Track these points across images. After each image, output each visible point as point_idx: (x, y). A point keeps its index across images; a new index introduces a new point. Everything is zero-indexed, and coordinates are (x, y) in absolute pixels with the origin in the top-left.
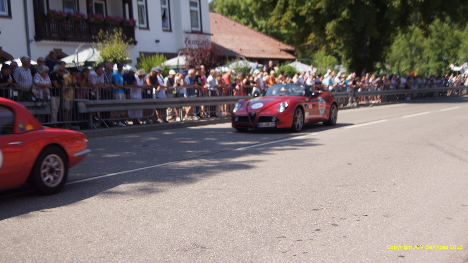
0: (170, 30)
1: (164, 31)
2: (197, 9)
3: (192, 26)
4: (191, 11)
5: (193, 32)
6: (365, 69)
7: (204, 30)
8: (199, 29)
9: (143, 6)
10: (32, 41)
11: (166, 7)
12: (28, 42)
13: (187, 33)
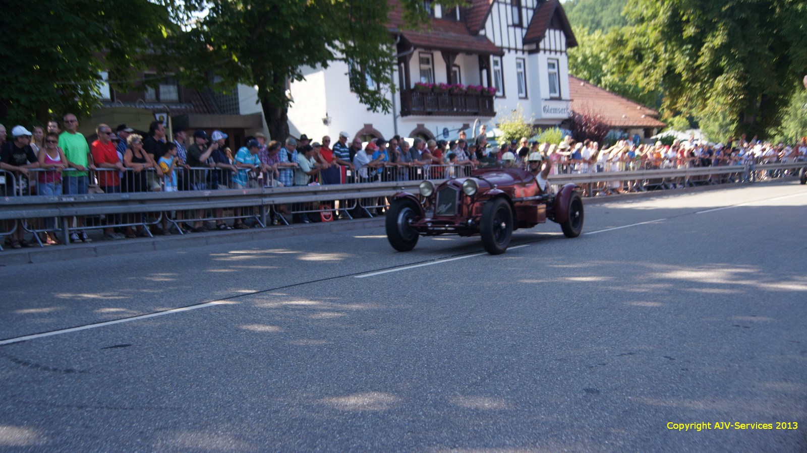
0: (526, 97)
1: (520, 98)
2: (556, 70)
3: (551, 92)
4: (550, 75)
5: (552, 99)
6: (755, 137)
7: (564, 96)
8: (557, 95)
9: (499, 71)
10: (398, 116)
11: (522, 70)
12: (395, 118)
13: (546, 100)
